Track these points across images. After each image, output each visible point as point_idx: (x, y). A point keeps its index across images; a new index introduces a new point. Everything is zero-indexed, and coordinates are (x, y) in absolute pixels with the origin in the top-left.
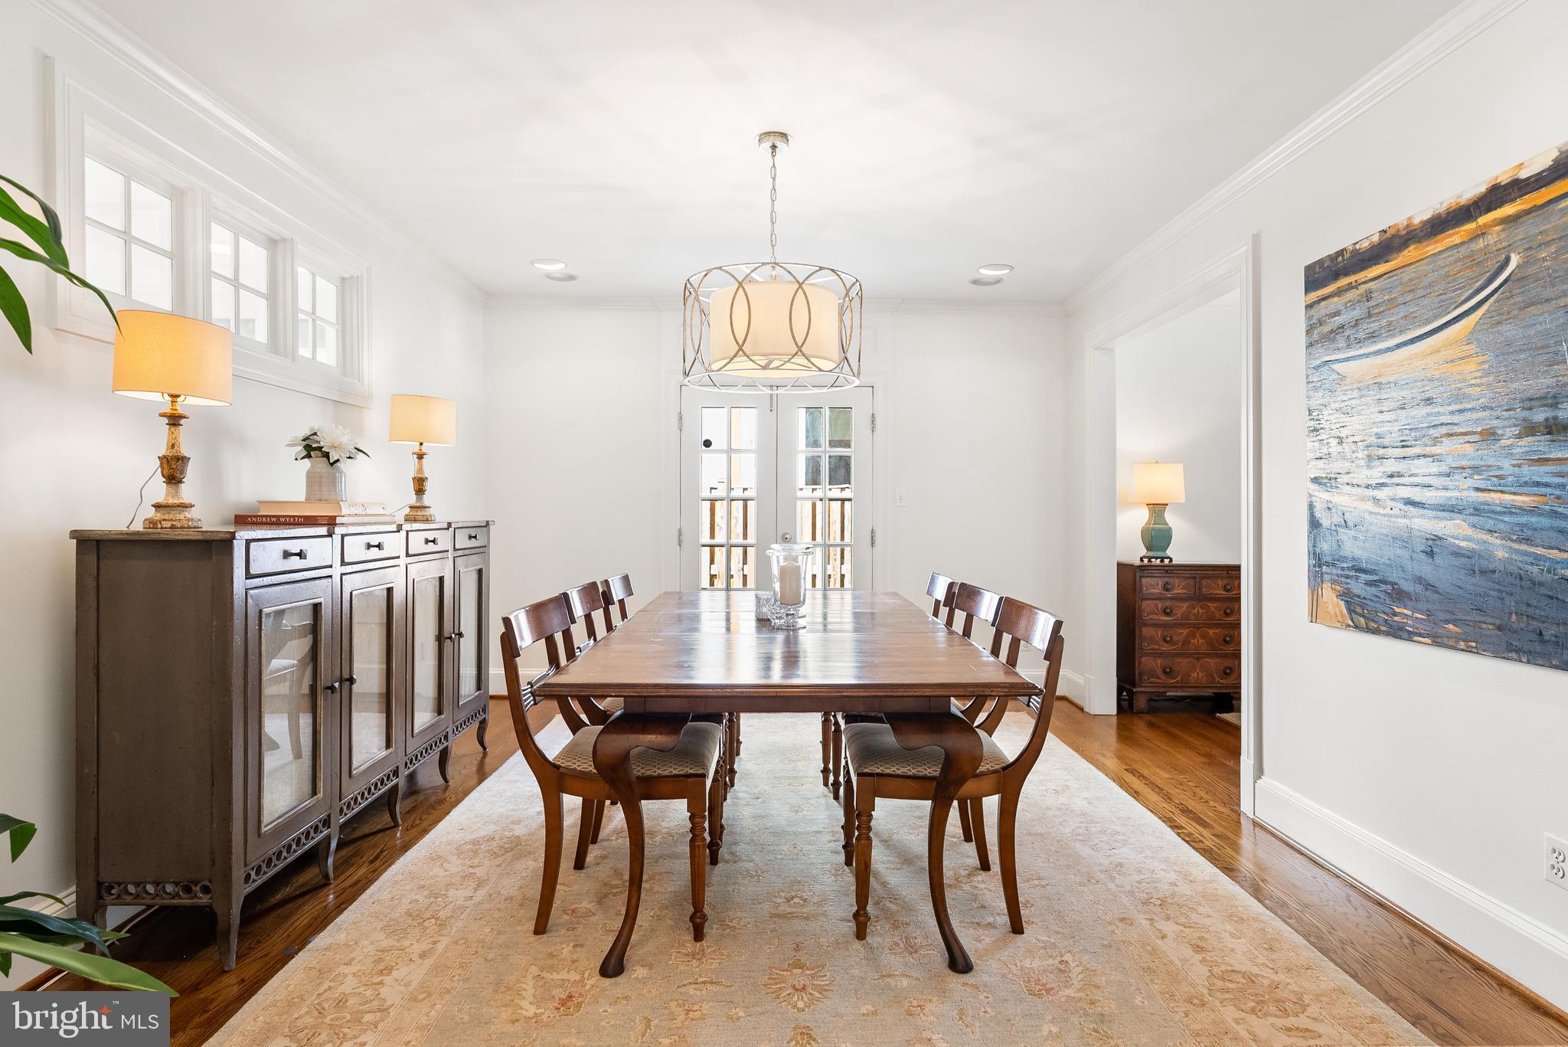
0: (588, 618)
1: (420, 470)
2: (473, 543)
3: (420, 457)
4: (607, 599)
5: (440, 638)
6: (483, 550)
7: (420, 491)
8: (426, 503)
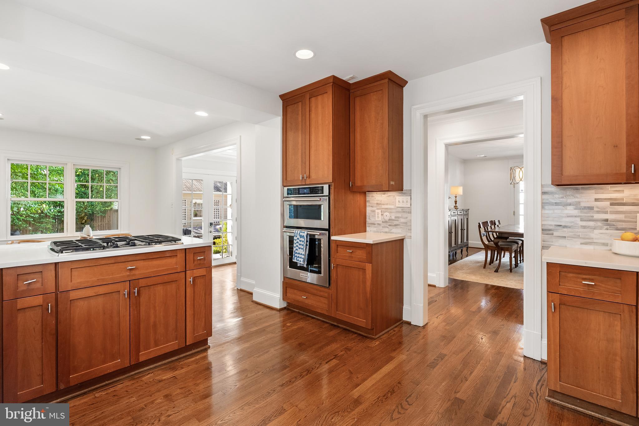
0: (491, 227)
1: (456, 200)
2: (466, 213)
3: (456, 197)
4: (495, 224)
5: (461, 229)
6: (468, 215)
7: (456, 203)
8: (457, 206)
